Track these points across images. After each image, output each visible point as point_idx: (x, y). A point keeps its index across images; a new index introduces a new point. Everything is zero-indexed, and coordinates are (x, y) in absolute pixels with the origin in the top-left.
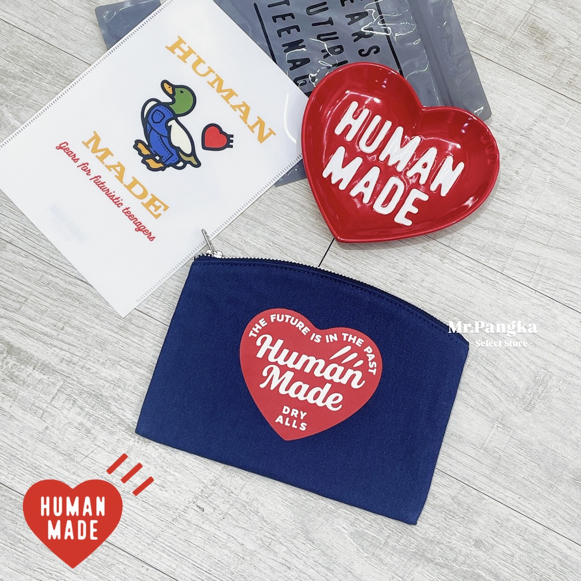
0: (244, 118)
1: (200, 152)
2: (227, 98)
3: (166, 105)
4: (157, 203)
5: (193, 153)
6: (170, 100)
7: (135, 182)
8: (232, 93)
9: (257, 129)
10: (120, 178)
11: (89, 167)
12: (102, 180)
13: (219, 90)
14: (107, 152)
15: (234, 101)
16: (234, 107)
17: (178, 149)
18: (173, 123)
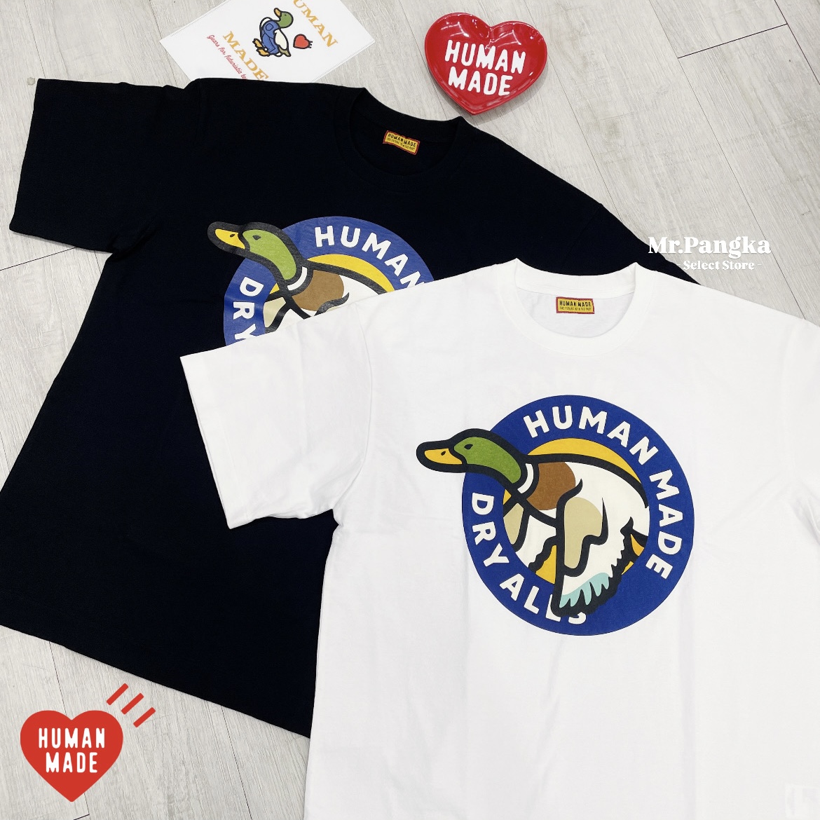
0: (321, 33)
1: (291, 49)
2: (312, 21)
3: (275, 21)
4: (262, 74)
5: (287, 49)
6: (278, 19)
7: (251, 61)
8: (315, 18)
9: (327, 39)
10: (242, 57)
11: (225, 50)
12: (231, 58)
13: (308, 16)
14: (237, 43)
15: (315, 23)
16: (315, 26)
17: (279, 46)
18: (278, 31)
